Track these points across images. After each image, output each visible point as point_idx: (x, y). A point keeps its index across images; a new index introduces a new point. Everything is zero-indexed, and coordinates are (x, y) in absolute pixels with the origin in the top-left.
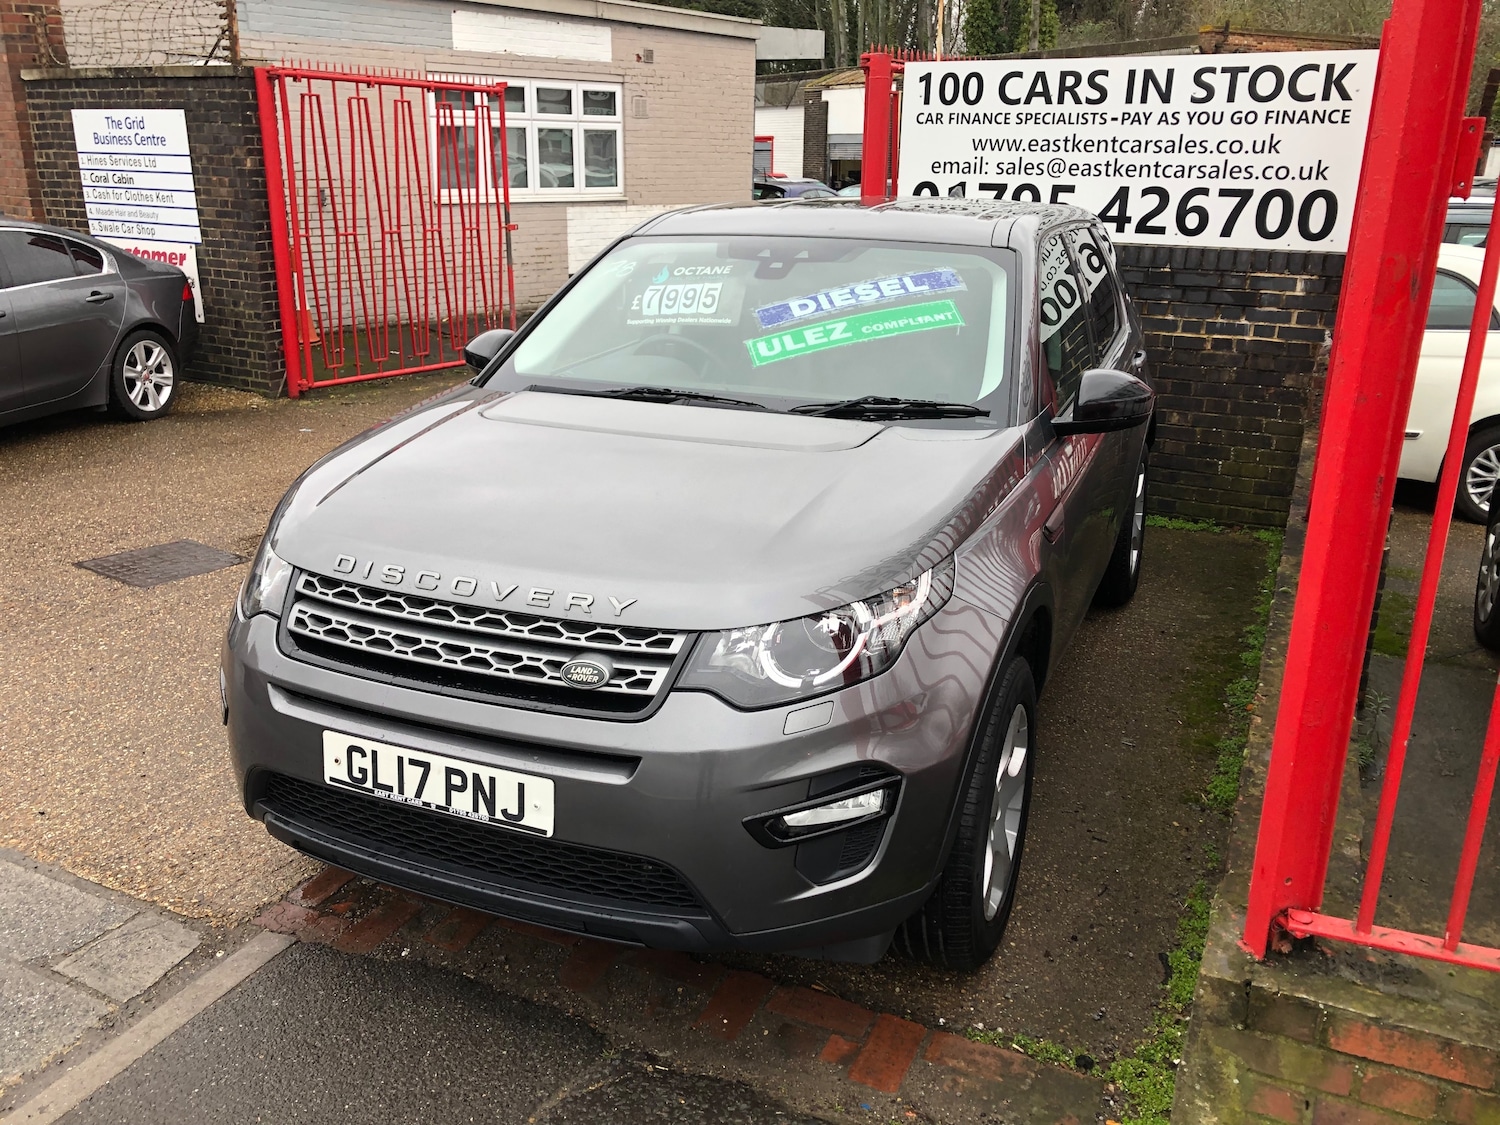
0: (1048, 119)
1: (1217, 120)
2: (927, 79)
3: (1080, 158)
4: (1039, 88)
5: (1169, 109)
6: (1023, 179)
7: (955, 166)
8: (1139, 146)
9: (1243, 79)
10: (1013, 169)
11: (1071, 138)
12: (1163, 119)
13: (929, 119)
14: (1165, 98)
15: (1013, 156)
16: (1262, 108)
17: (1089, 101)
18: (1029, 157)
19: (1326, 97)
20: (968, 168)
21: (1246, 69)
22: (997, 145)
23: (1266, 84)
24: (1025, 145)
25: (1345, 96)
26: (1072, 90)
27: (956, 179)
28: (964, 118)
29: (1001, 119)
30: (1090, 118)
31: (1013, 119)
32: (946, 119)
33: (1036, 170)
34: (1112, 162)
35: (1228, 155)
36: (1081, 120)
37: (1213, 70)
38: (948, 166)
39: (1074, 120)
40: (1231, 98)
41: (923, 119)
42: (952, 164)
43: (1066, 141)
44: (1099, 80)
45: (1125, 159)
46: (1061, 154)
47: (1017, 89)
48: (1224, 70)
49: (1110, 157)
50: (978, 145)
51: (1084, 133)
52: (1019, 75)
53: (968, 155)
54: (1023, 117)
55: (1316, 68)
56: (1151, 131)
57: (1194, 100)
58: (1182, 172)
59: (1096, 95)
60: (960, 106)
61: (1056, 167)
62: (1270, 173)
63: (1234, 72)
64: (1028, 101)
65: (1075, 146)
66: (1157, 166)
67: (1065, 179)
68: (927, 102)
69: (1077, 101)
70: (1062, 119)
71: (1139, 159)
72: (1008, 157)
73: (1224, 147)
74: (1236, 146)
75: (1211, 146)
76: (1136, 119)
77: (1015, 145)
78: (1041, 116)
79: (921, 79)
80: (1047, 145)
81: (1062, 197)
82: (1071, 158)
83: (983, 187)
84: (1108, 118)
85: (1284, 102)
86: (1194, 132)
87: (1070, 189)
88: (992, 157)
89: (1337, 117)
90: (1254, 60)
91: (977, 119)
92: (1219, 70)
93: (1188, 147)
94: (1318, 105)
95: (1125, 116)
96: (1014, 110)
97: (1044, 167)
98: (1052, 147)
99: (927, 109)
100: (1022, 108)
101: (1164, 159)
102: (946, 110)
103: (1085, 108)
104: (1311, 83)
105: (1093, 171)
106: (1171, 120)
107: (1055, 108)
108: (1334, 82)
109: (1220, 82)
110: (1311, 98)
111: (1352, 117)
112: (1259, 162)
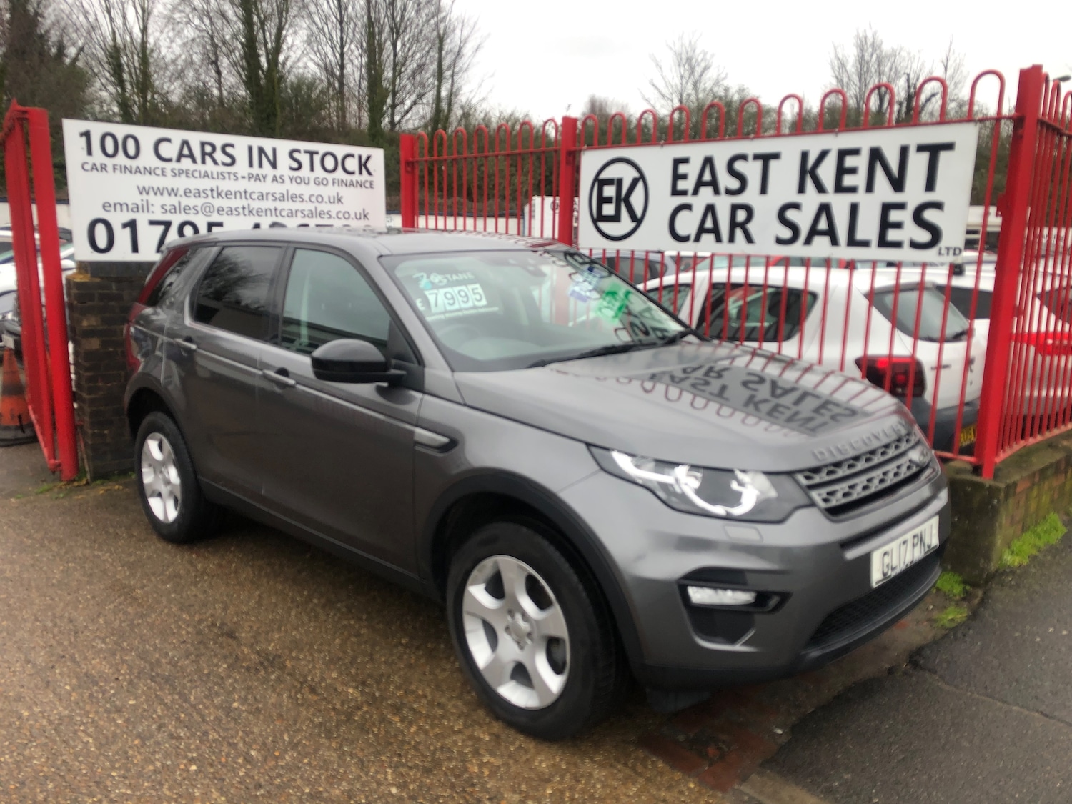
0: (196, 174)
1: (307, 181)
2: (87, 135)
3: (224, 203)
4: (185, 151)
5: (278, 172)
6: (184, 217)
7: (124, 207)
8: (262, 197)
9: (317, 159)
10: (174, 210)
11: (215, 188)
12: (275, 179)
13: (94, 167)
14: (274, 165)
15: (173, 200)
16: (330, 176)
17: (224, 164)
18: (185, 201)
19: (361, 173)
20: (137, 208)
21: (317, 153)
22: (159, 191)
23: (329, 162)
24: (181, 192)
25: (369, 173)
26: (210, 155)
27: (127, 217)
28: (126, 169)
29: (159, 172)
30: (226, 175)
31: (169, 173)
32: (110, 168)
33: (193, 211)
34: (246, 206)
35: (316, 204)
36: (221, 177)
37: (298, 151)
38: (118, 207)
39: (215, 176)
40: (312, 169)
41: (88, 167)
42: (121, 205)
43: (212, 190)
44: (229, 150)
45: (255, 205)
46: (210, 200)
47: (169, 150)
48: (306, 152)
49: (244, 203)
50: (143, 190)
51: (225, 185)
52: (169, 140)
53: (134, 198)
54: (177, 172)
55: (352, 156)
56: (268, 187)
57: (292, 169)
58: (292, 214)
59: (228, 160)
60: (121, 159)
61: (207, 209)
62: (341, 215)
63: (312, 154)
64: (178, 160)
65: (219, 194)
66: (276, 209)
67: (215, 218)
68: (90, 152)
69: (215, 162)
70: (206, 175)
71: (264, 205)
72: (170, 201)
73: (313, 199)
74: (320, 199)
75: (306, 198)
76: (257, 178)
77: (173, 192)
78: (190, 172)
79: (82, 135)
80: (198, 194)
81: (215, 229)
82: (218, 202)
83: (152, 223)
84: (239, 176)
85: (340, 174)
86: (295, 189)
87: (220, 224)
88: (156, 201)
89: (368, 185)
90: (322, 148)
91: (138, 170)
92: (302, 152)
93: (293, 198)
94: (356, 177)
95: (250, 177)
96: (168, 166)
97: (199, 209)
98: (202, 194)
99: (90, 160)
100: (174, 165)
101: (280, 205)
102: (109, 162)
103: (222, 168)
104: (352, 164)
105: (234, 212)
106: (279, 180)
107: (199, 166)
108: (363, 165)
109: (305, 159)
110: (353, 173)
111: (375, 185)
112: (334, 208)
